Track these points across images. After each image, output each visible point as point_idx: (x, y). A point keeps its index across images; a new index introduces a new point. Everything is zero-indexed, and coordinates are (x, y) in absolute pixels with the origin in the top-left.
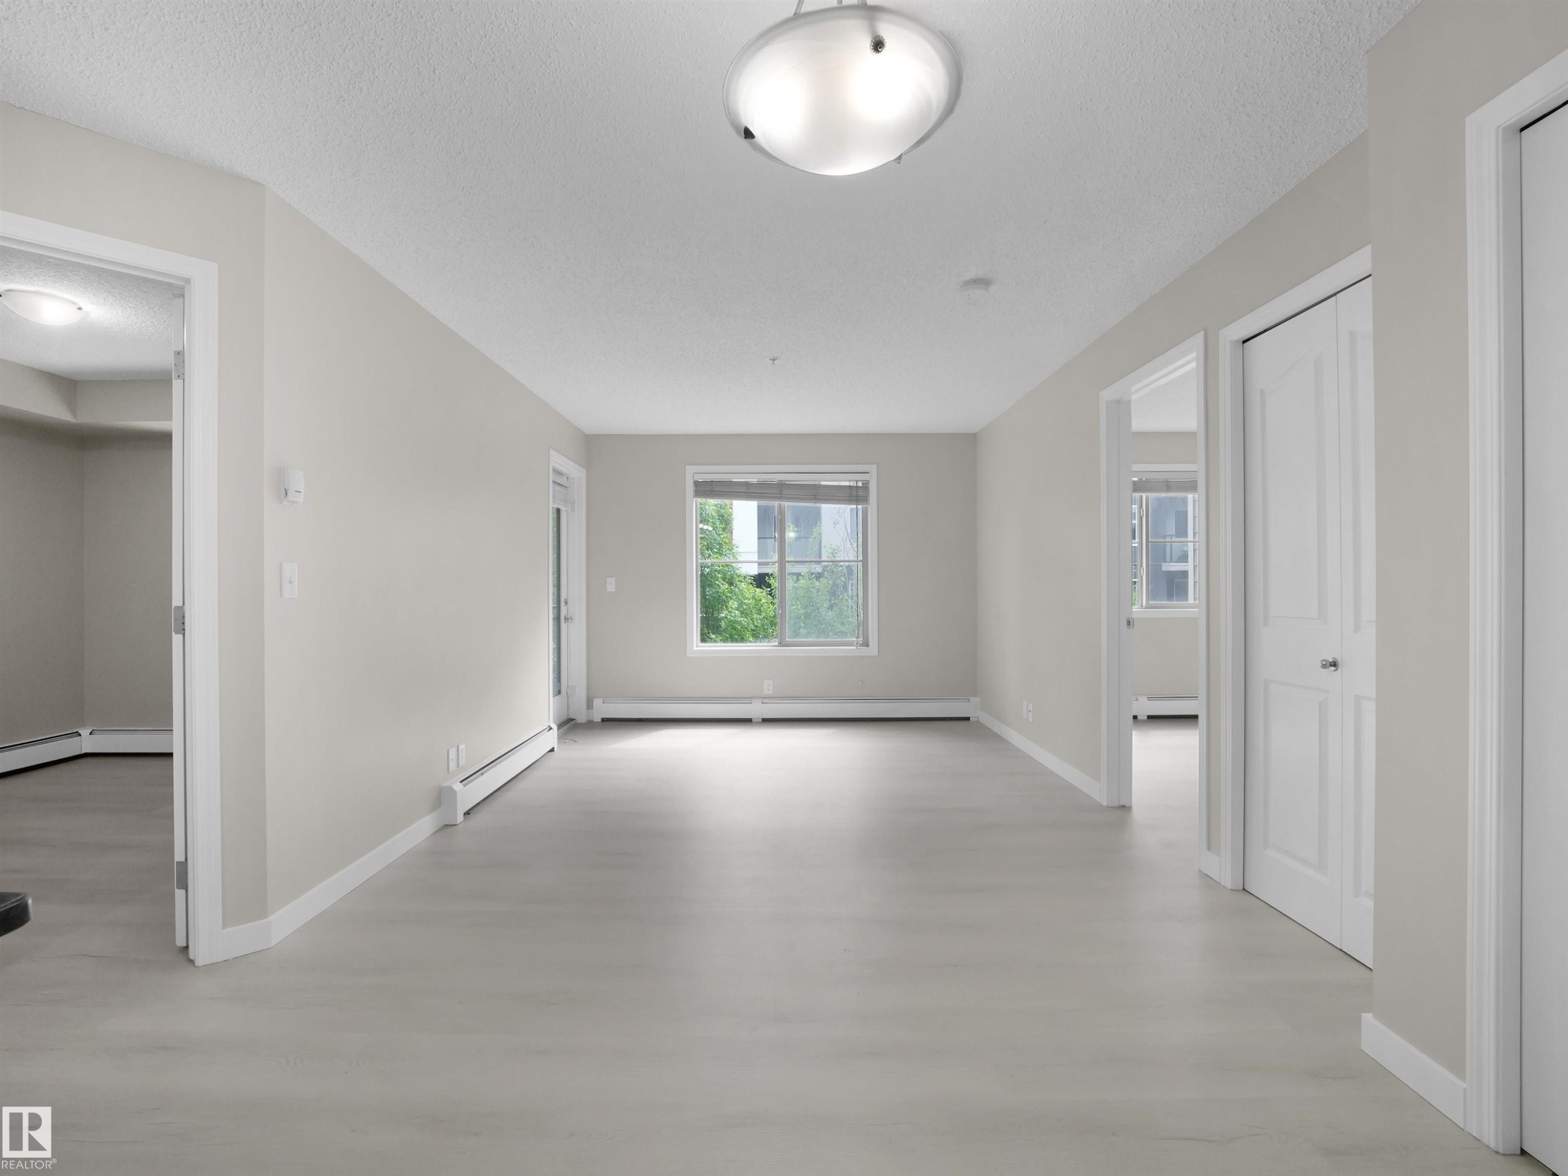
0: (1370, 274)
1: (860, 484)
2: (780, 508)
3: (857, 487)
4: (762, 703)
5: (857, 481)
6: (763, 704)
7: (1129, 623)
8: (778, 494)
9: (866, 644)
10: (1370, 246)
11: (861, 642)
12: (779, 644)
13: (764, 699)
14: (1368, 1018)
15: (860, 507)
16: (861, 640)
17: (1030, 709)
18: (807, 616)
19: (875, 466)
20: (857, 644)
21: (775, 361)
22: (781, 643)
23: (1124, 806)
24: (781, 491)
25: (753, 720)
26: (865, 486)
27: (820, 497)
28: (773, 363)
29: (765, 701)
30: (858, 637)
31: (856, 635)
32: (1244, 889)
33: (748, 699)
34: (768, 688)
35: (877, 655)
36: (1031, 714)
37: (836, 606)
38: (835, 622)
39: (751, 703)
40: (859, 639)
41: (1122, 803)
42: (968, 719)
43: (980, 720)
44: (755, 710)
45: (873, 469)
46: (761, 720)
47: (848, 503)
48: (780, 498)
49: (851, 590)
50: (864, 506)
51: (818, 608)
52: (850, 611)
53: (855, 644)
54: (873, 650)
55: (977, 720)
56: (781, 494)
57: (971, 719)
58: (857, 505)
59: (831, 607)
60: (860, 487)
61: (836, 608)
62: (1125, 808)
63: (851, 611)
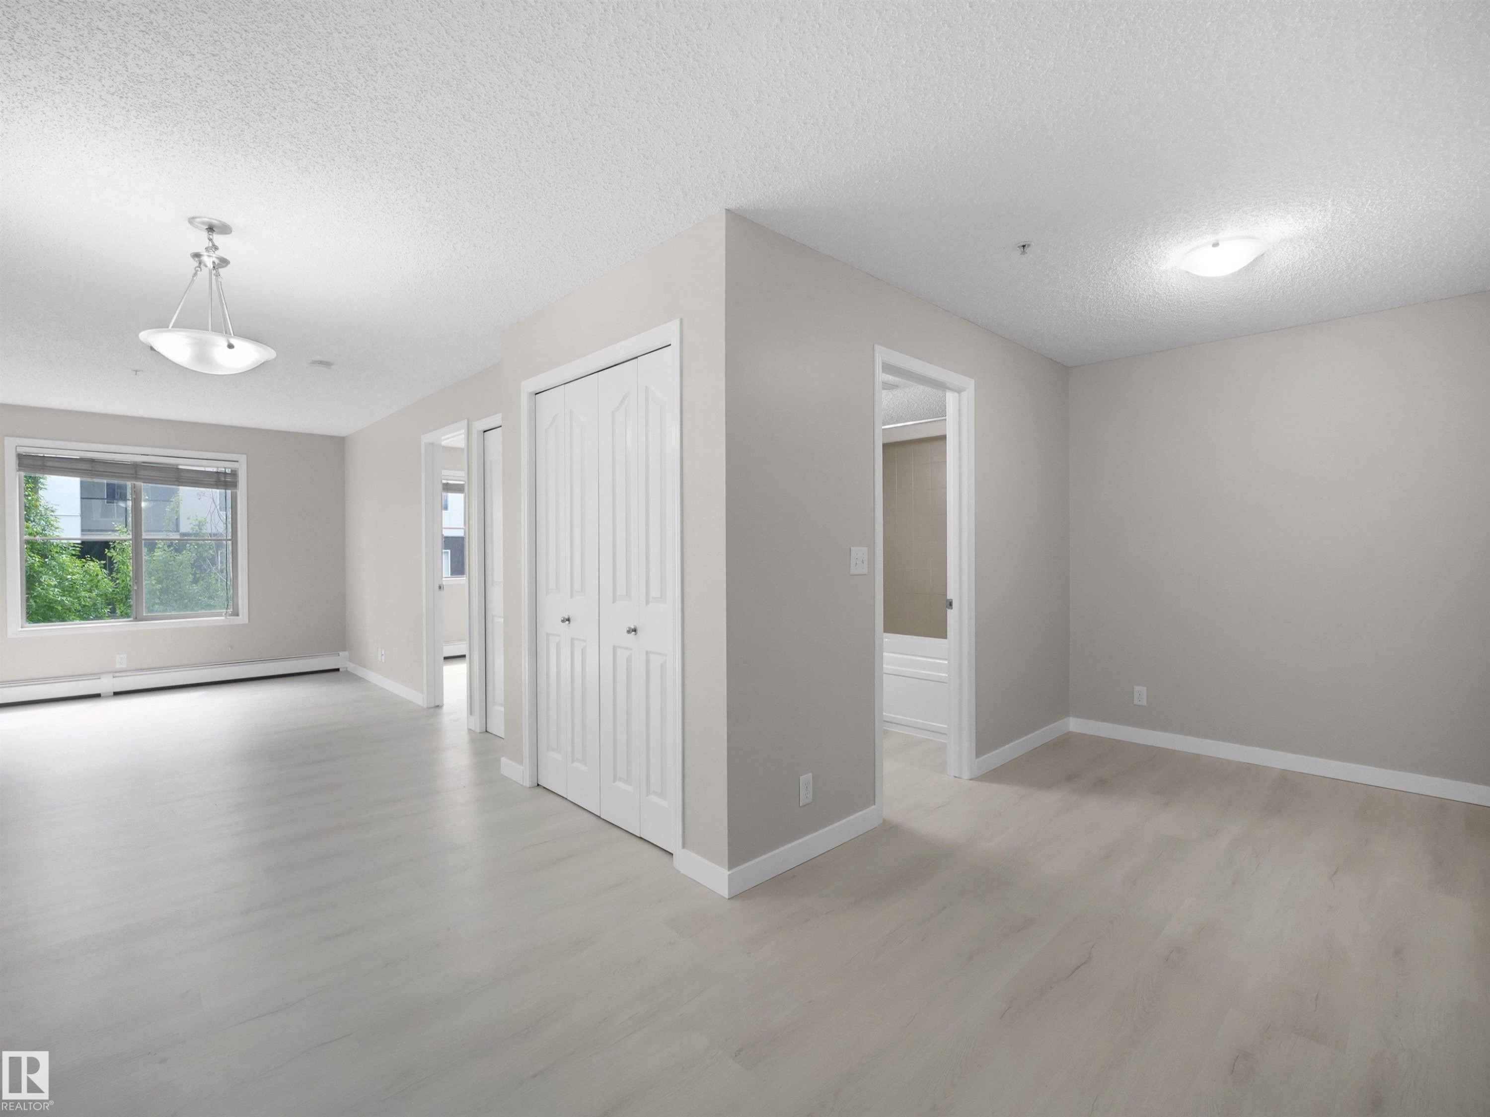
0: (500, 425)
1: (228, 471)
2: (134, 487)
3: (225, 473)
4: (114, 677)
5: (225, 468)
6: (114, 679)
7: (440, 587)
8: (133, 474)
9: (236, 614)
10: (501, 414)
11: (230, 613)
12: (134, 619)
13: (115, 673)
14: (503, 759)
15: (229, 492)
16: (230, 611)
17: (383, 653)
18: (164, 591)
19: (245, 456)
20: (226, 614)
21: (138, 372)
22: (136, 618)
23: (438, 706)
24: (136, 471)
25: (102, 695)
26: (233, 473)
27: (181, 480)
28: (136, 374)
29: (117, 674)
30: (227, 608)
31: (226, 607)
32: (486, 731)
33: (97, 675)
34: (121, 662)
35: (247, 622)
36: (383, 657)
37: (203, 580)
38: (200, 596)
39: (100, 678)
40: (229, 610)
41: (437, 704)
42: (338, 670)
43: (348, 670)
44: (106, 684)
45: (243, 459)
46: (112, 694)
47: (215, 487)
48: (136, 477)
49: (221, 563)
50: (233, 490)
51: (179, 583)
52: (219, 585)
53: (223, 615)
54: (243, 617)
55: (345, 669)
56: (136, 474)
57: (340, 670)
58: (226, 489)
59: (195, 581)
60: (229, 474)
61: (202, 582)
62: (438, 707)
63: (221, 585)
